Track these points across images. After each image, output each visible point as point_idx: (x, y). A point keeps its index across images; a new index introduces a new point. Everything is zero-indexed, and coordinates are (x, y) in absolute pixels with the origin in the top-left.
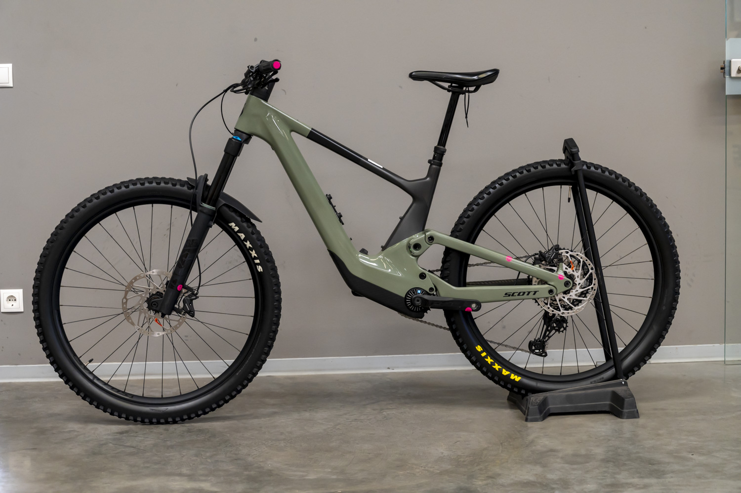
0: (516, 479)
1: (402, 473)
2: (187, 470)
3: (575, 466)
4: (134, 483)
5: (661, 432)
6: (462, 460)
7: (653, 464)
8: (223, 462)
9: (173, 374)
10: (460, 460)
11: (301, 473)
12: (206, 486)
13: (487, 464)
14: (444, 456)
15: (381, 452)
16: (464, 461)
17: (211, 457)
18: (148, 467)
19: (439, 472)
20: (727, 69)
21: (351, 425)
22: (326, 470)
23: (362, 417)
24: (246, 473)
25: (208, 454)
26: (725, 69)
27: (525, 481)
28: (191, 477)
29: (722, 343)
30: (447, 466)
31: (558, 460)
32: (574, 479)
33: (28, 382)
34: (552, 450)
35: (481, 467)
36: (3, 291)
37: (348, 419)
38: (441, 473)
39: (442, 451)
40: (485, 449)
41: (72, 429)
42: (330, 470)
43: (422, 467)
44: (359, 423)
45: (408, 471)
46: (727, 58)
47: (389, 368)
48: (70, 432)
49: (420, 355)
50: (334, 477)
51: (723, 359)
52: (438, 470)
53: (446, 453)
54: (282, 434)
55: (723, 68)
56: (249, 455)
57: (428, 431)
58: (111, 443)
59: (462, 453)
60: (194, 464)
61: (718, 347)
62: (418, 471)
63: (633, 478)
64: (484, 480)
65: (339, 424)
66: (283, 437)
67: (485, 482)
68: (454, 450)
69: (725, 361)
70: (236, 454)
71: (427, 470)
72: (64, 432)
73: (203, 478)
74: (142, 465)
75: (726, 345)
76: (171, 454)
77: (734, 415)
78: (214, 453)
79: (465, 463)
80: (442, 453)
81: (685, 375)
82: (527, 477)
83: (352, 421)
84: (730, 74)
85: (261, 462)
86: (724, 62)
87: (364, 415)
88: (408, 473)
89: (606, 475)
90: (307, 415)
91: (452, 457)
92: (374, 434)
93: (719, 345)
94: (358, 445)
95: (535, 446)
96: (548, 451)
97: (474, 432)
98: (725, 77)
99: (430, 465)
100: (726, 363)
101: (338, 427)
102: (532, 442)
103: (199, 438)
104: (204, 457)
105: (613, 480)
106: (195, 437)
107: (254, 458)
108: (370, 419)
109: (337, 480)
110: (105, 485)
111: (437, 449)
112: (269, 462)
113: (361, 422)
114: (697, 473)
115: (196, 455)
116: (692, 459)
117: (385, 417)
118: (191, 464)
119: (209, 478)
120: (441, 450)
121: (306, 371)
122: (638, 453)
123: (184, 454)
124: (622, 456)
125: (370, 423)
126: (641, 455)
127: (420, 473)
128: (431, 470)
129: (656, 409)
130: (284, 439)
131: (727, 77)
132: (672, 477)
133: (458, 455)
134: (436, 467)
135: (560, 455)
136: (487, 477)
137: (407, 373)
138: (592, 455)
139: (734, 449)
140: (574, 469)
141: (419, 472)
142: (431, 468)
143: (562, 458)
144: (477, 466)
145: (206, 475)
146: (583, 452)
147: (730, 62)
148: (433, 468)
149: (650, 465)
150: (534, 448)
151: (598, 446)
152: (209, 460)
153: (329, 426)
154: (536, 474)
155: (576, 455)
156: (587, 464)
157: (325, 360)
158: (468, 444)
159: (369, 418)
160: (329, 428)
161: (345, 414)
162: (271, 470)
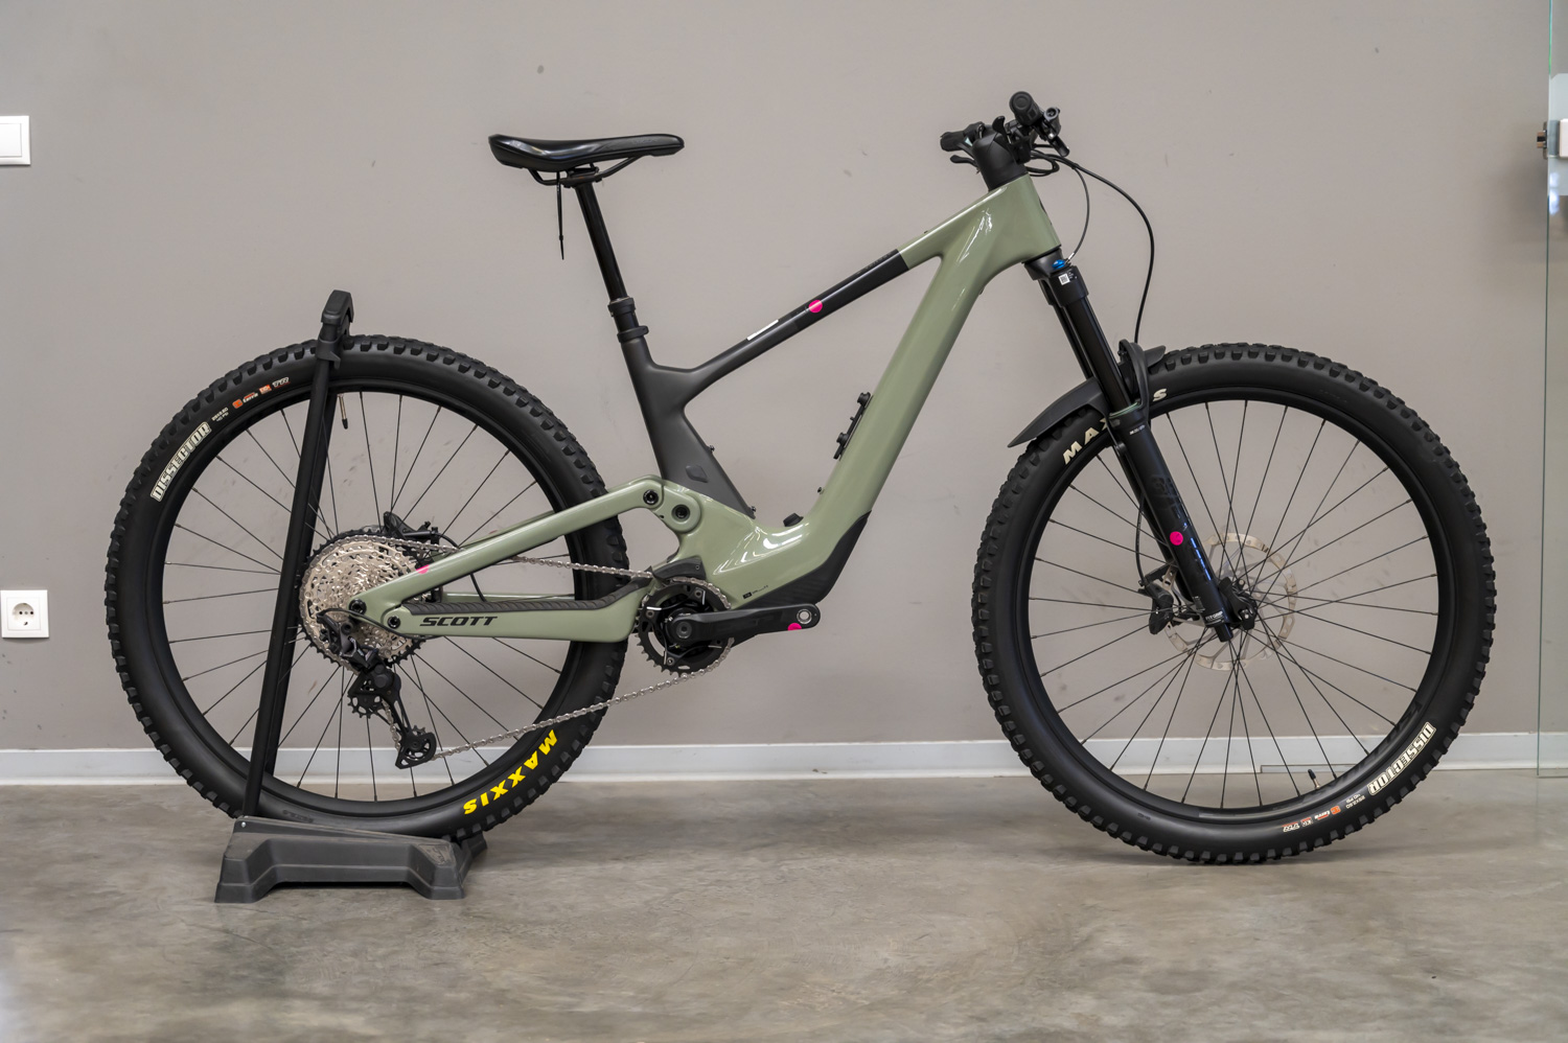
0: (1034, 1025)
1: (785, 1003)
2: (325, 986)
3: (1170, 998)
4: (202, 1013)
5: (1372, 924)
6: (925, 977)
7: (1343, 998)
8: (407, 969)
9: (362, 774)
10: (920, 977)
11: (568, 999)
12: (354, 1023)
13: (976, 988)
14: (889, 967)
15: (754, 955)
16: (928, 981)
17: (384, 958)
18: (244, 977)
19: (866, 1003)
20: (1550, 140)
21: (706, 893)
22: (623, 993)
23: (734, 877)
24: (450, 995)
25: (381, 951)
26: (1545, 140)
27: (1052, 1030)
28: (328, 1003)
29: (1534, 731)
30: (888, 991)
31: (1136, 983)
32: (1161, 1027)
33: (56, 786)
34: (1128, 961)
35: (963, 994)
36: (5, 593)
37: (701, 880)
38: (871, 1008)
39: (886, 955)
40: (980, 954)
41: (113, 889)
42: (631, 994)
43: (833, 991)
44: (724, 888)
45: (801, 1001)
46: (1552, 117)
47: (816, 771)
48: (104, 895)
49: (882, 744)
50: (638, 1009)
51: (1534, 765)
52: (866, 999)
53: (894, 961)
54: (553, 908)
55: (1542, 139)
56: (469, 955)
57: (867, 911)
58: (183, 921)
59: (930, 962)
60: (344, 973)
61: (1526, 738)
62: (822, 1000)
63: (1293, 1029)
64: (963, 1025)
65: (682, 890)
66: (553, 916)
67: (962, 1030)
68: (912, 955)
69: (1538, 769)
70: (439, 952)
71: (843, 999)
72: (93, 895)
73: (354, 1005)
74: (232, 973)
75: (1541, 734)
76: (303, 949)
77: (1540, 889)
78: (396, 948)
79: (930, 985)
80: (886, 960)
81: (1447, 799)
82: (1058, 1021)
83: (711, 885)
84: (1557, 152)
85: (488, 971)
86: (1545, 125)
87: (741, 871)
88: (799, 1004)
89: (1234, 1019)
90: (618, 868)
91: (905, 971)
92: (748, 914)
93: (1527, 734)
94: (709, 939)
95: (1091, 949)
96: (1117, 963)
97: (965, 915)
98: (1546, 158)
99: (851, 988)
100: (1542, 774)
101: (676, 897)
102: (1088, 940)
103: (372, 916)
104: (370, 958)
105: (1247, 1031)
106: (366, 913)
107: (476, 963)
108: (750, 881)
109: (643, 1017)
110: (139, 1015)
111: (875, 952)
112: (505, 973)
113: (730, 887)
114: (1438, 1020)
115: (355, 954)
116: (1431, 987)
117: (782, 877)
118: (338, 974)
119: (367, 1006)
120: (885, 953)
121: (638, 772)
122: (1314, 970)
123: (330, 949)
124: (1279, 976)
125: (747, 889)
126: (1319, 975)
127: (826, 1005)
128: (853, 998)
129: (1370, 873)
130: (553, 922)
131: (1551, 157)
132: (1379, 1029)
133: (920, 967)
134: (863, 992)
135: (1144, 970)
136: (972, 1017)
137: (853, 781)
138: (1212, 973)
139: (1528, 965)
140: (1166, 1005)
141: (823, 1003)
142: (852, 994)
143: (1145, 978)
144: (954, 991)
145: (362, 999)
146: (1194, 966)
147: (1558, 125)
148: (858, 993)
149: (1336, 1000)
150: (1088, 953)
151: (1229, 952)
152: (379, 965)
153: (657, 895)
154: (1080, 1015)
155: (1173, 973)
156: (1197, 994)
157: (681, 750)
158: (946, 942)
159: (747, 879)
160: (656, 899)
161: (700, 868)
162: (504, 991)
